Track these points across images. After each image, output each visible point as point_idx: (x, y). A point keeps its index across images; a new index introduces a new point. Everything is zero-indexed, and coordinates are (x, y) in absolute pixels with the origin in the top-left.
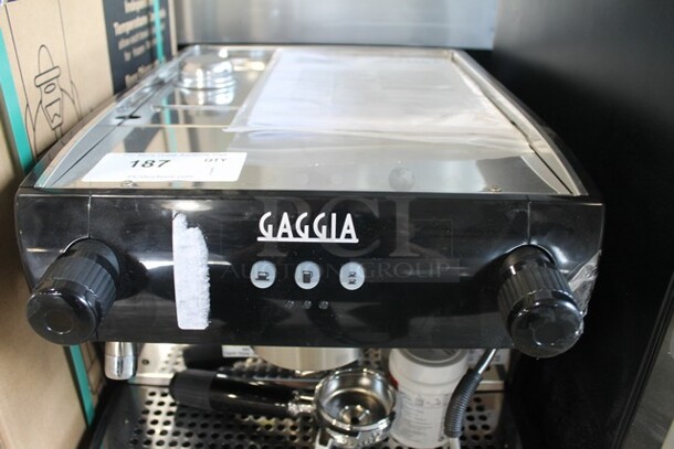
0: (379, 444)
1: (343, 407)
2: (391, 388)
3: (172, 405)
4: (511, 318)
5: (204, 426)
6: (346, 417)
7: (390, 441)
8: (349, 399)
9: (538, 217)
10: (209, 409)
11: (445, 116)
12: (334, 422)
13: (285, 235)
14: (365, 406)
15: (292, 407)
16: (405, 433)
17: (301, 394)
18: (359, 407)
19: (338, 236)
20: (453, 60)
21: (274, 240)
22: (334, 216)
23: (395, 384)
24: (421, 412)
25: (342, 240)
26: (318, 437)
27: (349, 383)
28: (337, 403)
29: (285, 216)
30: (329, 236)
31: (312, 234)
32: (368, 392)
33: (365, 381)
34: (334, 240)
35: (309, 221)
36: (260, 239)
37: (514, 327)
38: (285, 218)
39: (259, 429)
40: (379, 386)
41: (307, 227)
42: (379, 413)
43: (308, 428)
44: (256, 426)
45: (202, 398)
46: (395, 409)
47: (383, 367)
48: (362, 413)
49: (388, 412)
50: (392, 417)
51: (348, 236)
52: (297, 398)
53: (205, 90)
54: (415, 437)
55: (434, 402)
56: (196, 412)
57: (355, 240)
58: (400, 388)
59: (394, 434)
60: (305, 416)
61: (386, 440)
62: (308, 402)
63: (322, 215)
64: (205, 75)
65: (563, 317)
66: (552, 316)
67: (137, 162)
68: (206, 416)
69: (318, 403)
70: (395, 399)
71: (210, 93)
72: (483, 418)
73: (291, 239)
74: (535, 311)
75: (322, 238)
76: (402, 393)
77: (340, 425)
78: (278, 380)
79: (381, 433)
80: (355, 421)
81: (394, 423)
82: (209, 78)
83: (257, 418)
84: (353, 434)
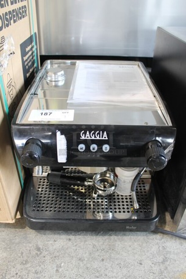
0: (112, 194)
1: (101, 183)
2: (116, 177)
3: (47, 183)
4: (148, 160)
5: (54, 189)
6: (102, 186)
7: (115, 193)
8: (103, 181)
9: (157, 132)
10: (60, 184)
11: (134, 95)
12: (99, 187)
13: (88, 137)
14: (108, 183)
15: (86, 183)
16: (120, 191)
17: (88, 179)
18: (106, 183)
19: (102, 137)
20: (138, 65)
21: (85, 138)
22: (101, 132)
23: (117, 176)
24: (125, 185)
25: (103, 138)
26: (94, 192)
27: (103, 176)
28: (99, 182)
29: (88, 132)
30: (100, 137)
31: (95, 137)
32: (109, 179)
33: (108, 175)
34: (101, 138)
35: (94, 133)
36: (81, 138)
37: (149, 162)
38: (88, 133)
39: (75, 190)
40: (112, 177)
41: (94, 135)
42: (112, 185)
43: (90, 189)
44: (74, 189)
45: (58, 180)
46: (117, 184)
47: (113, 171)
48: (107, 185)
49: (115, 184)
50: (116, 186)
51: (105, 137)
52: (87, 180)
53: (55, 81)
54: (123, 192)
55: (129, 182)
56: (55, 185)
57: (107, 138)
58: (119, 177)
59: (116, 191)
60: (89, 186)
61: (114, 193)
62: (91, 182)
63: (98, 132)
64: (55, 76)
65: (161, 161)
66: (158, 161)
67: (42, 113)
68: (58, 186)
69: (94, 182)
70: (117, 180)
71: (57, 83)
72: (144, 187)
73: (89, 138)
74: (154, 159)
75: (98, 138)
76: (119, 179)
77: (101, 188)
78: (80, 175)
79: (113, 191)
80: (105, 187)
81: (117, 188)
82: (56, 77)
83: (74, 186)
84: (104, 191)
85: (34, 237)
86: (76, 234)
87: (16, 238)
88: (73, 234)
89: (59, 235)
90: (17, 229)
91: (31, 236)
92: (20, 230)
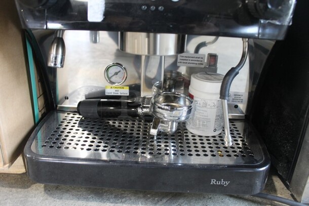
15: (140, 111)
52: (142, 106)
76: (196, 101)
85: (40, 202)
86: (118, 202)
87: (6, 201)
88: (111, 200)
89: (87, 201)
90: (14, 190)
91: (35, 199)
92: (20, 190)
